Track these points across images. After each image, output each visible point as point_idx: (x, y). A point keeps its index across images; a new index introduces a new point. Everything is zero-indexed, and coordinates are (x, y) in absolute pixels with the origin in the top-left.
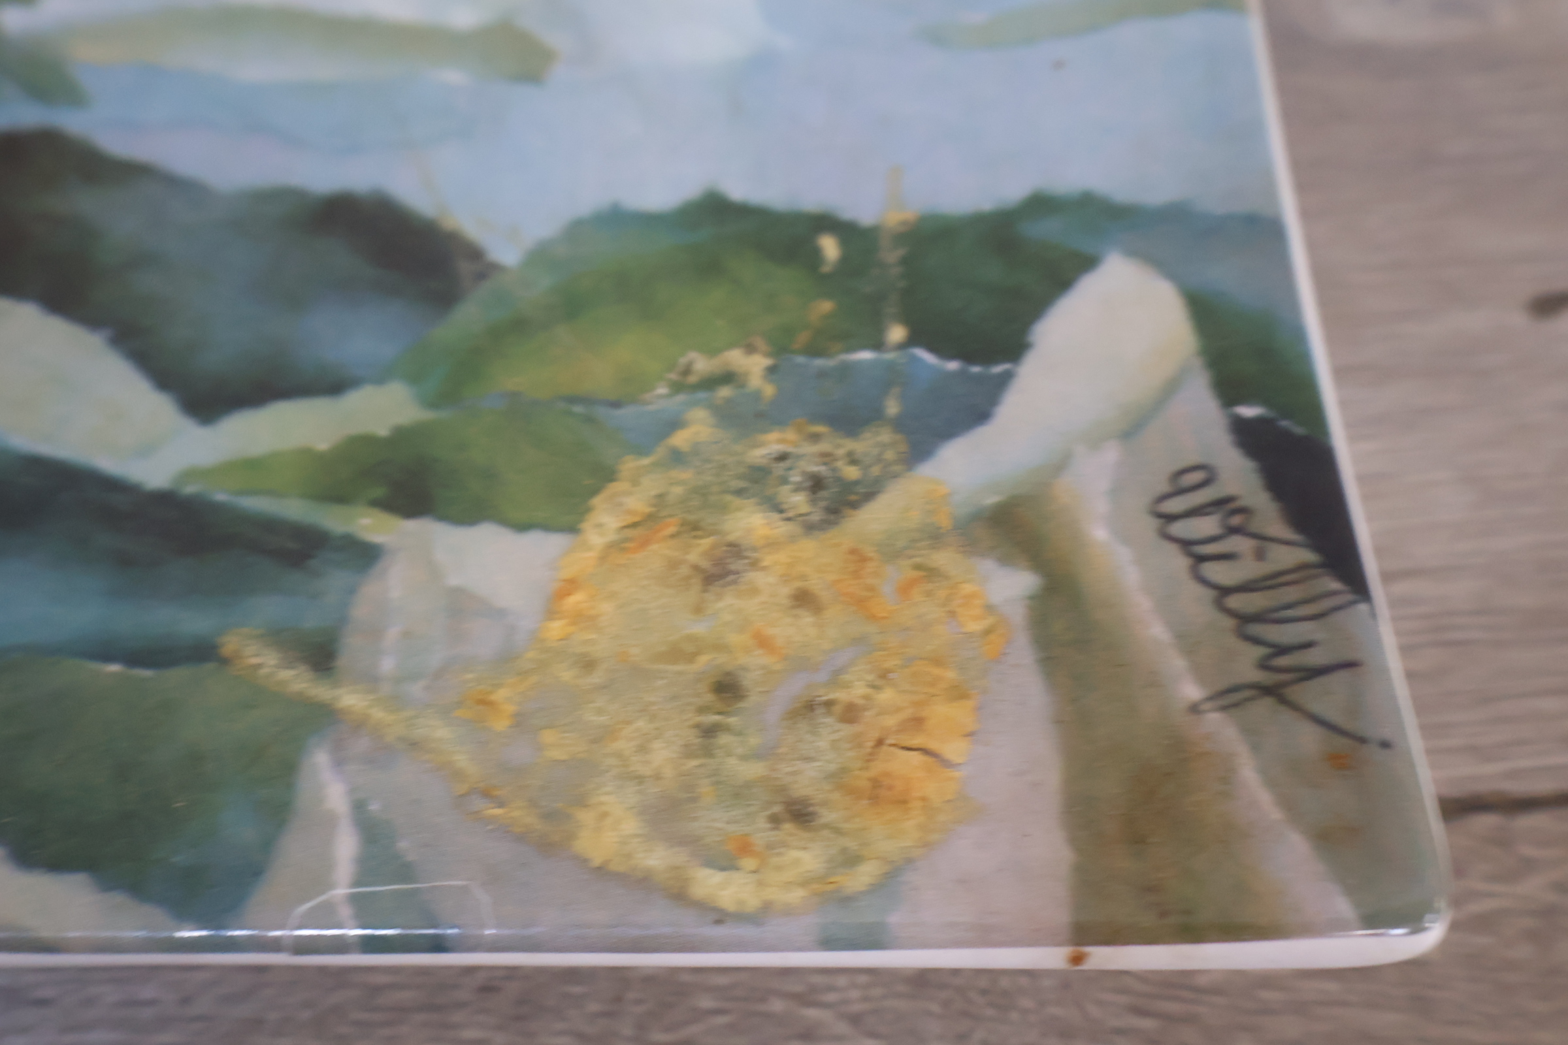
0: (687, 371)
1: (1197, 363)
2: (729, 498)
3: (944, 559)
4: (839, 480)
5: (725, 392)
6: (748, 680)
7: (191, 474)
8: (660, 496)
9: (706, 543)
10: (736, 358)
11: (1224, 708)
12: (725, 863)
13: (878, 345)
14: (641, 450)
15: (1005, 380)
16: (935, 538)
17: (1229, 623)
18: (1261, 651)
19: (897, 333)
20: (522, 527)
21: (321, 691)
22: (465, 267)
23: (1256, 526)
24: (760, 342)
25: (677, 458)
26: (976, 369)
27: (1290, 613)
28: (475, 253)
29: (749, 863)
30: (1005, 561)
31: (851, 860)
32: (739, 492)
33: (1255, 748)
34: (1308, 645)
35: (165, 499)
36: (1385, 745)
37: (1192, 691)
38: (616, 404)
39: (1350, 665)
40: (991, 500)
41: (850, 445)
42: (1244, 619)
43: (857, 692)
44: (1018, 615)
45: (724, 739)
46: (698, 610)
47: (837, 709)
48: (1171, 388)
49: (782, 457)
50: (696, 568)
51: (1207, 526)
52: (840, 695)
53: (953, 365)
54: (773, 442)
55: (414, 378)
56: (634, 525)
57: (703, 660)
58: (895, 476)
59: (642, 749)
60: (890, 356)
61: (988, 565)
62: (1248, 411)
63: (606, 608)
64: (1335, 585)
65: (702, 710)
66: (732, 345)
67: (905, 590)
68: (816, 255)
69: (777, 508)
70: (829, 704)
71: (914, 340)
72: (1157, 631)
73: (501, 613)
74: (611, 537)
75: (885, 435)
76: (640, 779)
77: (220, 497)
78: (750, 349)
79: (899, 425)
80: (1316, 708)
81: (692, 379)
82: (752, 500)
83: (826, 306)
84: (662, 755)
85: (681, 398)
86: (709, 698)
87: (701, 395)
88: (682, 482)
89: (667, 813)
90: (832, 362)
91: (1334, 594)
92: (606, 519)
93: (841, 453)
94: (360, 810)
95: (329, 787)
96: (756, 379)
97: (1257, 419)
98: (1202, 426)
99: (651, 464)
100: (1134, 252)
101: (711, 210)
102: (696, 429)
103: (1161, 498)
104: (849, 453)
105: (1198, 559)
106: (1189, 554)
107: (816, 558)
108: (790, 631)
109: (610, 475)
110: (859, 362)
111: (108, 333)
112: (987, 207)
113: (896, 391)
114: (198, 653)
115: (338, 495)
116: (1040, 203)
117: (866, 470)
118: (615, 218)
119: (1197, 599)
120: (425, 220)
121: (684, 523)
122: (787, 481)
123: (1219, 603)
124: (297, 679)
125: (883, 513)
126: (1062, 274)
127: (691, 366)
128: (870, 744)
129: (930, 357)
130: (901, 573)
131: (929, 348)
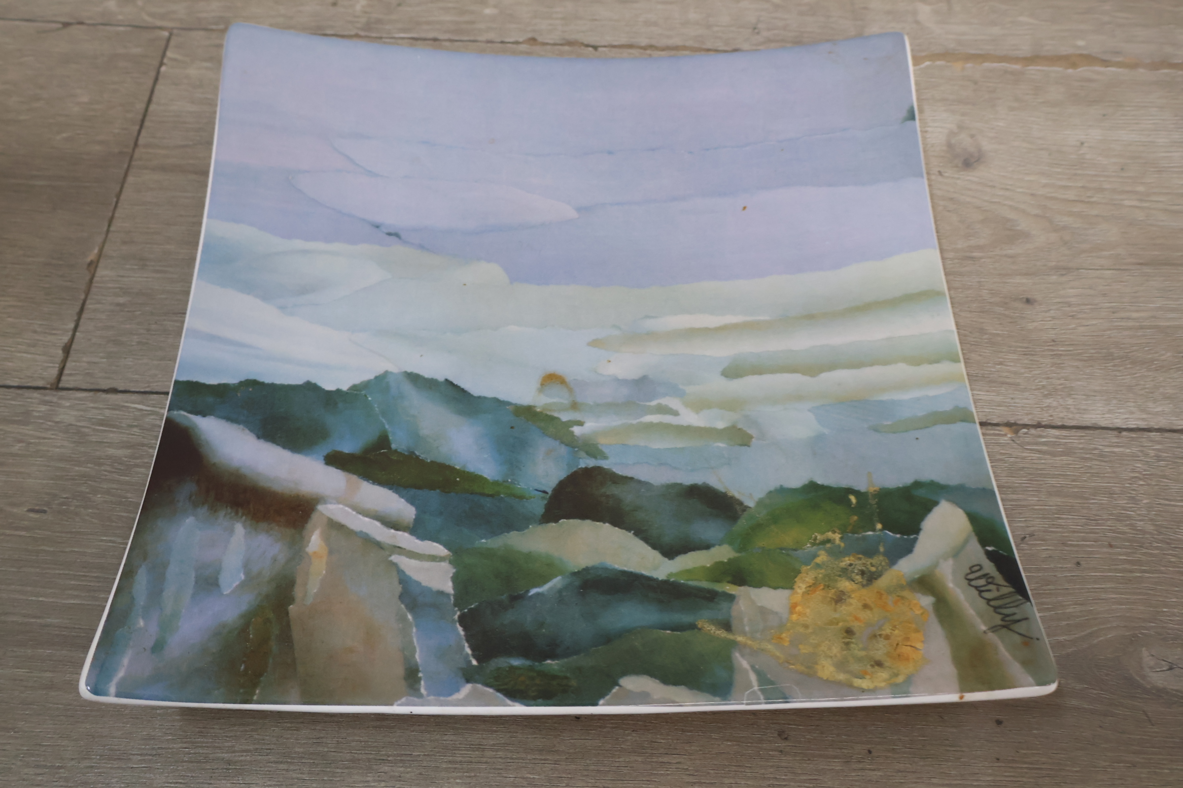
0: (815, 539)
1: (973, 534)
2: (837, 577)
3: (906, 593)
4: (870, 571)
5: (828, 545)
6: (855, 630)
7: (670, 575)
8: (816, 578)
9: (833, 591)
10: (830, 535)
11: (993, 632)
12: (861, 677)
13: (874, 530)
14: (806, 564)
15: (915, 540)
16: (902, 587)
17: (992, 609)
18: (1000, 617)
19: (879, 526)
20: (775, 588)
21: (730, 637)
22: (738, 508)
23: (996, 581)
24: (837, 530)
25: (818, 566)
26: (905, 537)
27: (1008, 606)
28: (741, 503)
29: (868, 677)
30: (924, 594)
31: (896, 675)
32: (840, 576)
33: (1003, 642)
34: (1014, 614)
35: (665, 582)
36: (1038, 639)
37: (983, 628)
38: (796, 550)
39: (1026, 619)
40: (916, 576)
41: (869, 561)
42: (996, 608)
43: (887, 630)
44: (930, 609)
45: (852, 645)
46: (835, 610)
47: (883, 636)
48: (966, 541)
49: (851, 565)
50: (831, 598)
51: (982, 582)
52: (883, 633)
53: (898, 536)
54: (847, 561)
55: (731, 543)
56: (810, 586)
57: (841, 624)
58: (886, 570)
59: (829, 649)
60: (877, 533)
61: (919, 595)
62: (990, 549)
63: (808, 611)
64: (1020, 598)
65: (843, 638)
66: (828, 531)
67: (896, 603)
68: (849, 501)
69: (852, 580)
70: (880, 635)
71: (885, 527)
72: (971, 612)
73: (776, 613)
74: (804, 590)
75: (881, 558)
76: (831, 657)
77: (682, 582)
78: (834, 532)
79: (886, 554)
80: (1017, 630)
81: (818, 541)
82: (844, 578)
83: (855, 518)
84: (836, 650)
85: (815, 547)
86: (845, 635)
87: (821, 546)
88: (821, 573)
89: (841, 665)
90: (860, 536)
91: (1020, 600)
92: (801, 585)
93: (868, 563)
94: (753, 667)
95: (742, 662)
96: (837, 542)
97: (993, 551)
98: (976, 553)
99: (810, 568)
100: (948, 500)
101: (812, 487)
102: (822, 557)
103: (967, 574)
104: (871, 564)
105: (981, 592)
106: (978, 590)
107: (867, 595)
108: (865, 615)
109: (799, 572)
110: (869, 535)
111: (632, 532)
112: (901, 486)
113: (881, 544)
114: (692, 627)
115: (718, 580)
116: (917, 484)
117: (877, 568)
118: (782, 491)
119: (982, 603)
120: (722, 493)
121: (825, 585)
122: (854, 572)
123: (988, 604)
124: (722, 634)
125: (883, 582)
126: (928, 507)
127: (816, 537)
128: (895, 645)
129: (891, 534)
130: (893, 598)
131: (890, 531)
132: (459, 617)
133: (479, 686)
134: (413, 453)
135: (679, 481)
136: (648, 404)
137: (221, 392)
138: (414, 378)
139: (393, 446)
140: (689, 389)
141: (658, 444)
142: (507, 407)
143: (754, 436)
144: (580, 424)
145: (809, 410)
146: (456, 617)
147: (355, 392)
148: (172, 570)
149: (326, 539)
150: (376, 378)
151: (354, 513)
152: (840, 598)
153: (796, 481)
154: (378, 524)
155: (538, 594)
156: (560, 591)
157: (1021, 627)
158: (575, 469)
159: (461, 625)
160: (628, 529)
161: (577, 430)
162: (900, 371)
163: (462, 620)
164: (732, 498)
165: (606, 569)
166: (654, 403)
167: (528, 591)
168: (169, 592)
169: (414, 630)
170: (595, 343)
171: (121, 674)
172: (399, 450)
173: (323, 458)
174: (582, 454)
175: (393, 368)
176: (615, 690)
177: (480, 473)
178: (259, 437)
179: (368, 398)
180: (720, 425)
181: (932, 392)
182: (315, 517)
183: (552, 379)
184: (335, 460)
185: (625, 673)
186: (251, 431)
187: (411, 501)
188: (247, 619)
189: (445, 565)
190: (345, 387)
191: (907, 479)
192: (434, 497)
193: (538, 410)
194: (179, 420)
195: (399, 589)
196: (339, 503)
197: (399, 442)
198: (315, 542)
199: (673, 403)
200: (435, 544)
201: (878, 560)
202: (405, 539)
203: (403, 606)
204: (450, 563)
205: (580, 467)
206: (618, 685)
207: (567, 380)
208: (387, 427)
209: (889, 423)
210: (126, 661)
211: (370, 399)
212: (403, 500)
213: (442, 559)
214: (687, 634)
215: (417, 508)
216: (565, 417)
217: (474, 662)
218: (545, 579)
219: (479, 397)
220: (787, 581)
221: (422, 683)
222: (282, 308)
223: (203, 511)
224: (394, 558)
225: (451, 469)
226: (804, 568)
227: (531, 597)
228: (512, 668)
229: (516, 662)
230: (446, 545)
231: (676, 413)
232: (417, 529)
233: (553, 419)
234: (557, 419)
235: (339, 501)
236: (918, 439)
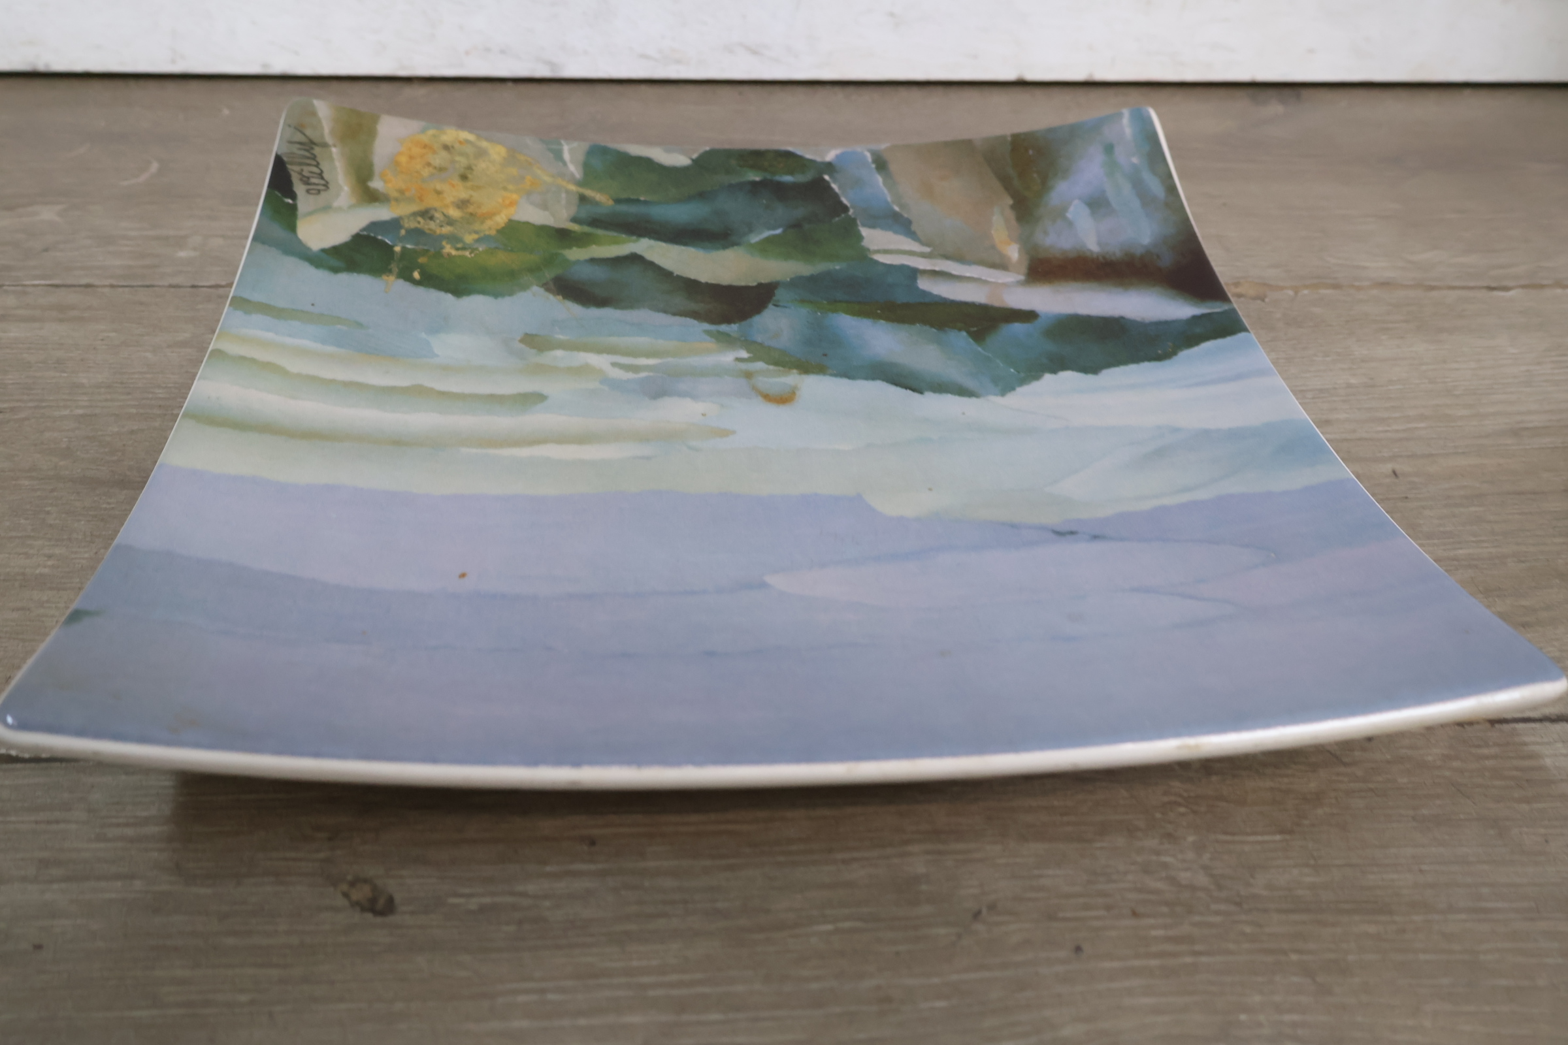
1: (299, 216)
3: (394, 194)
4: (424, 219)
5: (459, 245)
6: (457, 179)
7: (635, 241)
8: (482, 224)
9: (468, 210)
10: (454, 252)
11: (327, 144)
12: (467, 142)
13: (404, 248)
14: (488, 236)
15: (361, 230)
16: (397, 200)
17: (318, 159)
19: (397, 249)
20: (527, 223)
21: (582, 191)
22: (553, 288)
23: (299, 176)
24: (445, 256)
25: (476, 232)
26: (372, 235)
27: (301, 157)
28: (548, 290)
29: (460, 139)
30: (376, 190)
31: (434, 136)
32: (457, 221)
33: (322, 135)
35: (641, 236)
36: (289, 126)
38: (496, 248)
40: (377, 204)
41: (418, 226)
42: (313, 159)
43: (426, 172)
44: (377, 178)
45: (465, 166)
46: (471, 196)
47: (433, 166)
48: (310, 214)
49: (441, 226)
50: (471, 205)
51: (313, 180)
52: (431, 169)
53: (380, 237)
54: (447, 230)
55: (567, 261)
56: (491, 218)
57: (469, 185)
58: (407, 216)
59: (488, 167)
60: (401, 245)
61: (382, 191)
62: (290, 201)
63: (499, 199)
64: (285, 160)
65: (471, 173)
66: (455, 256)
67: (408, 189)
68: (421, 274)
69: (444, 215)
70: (435, 168)
71: (392, 247)
72: (338, 164)
73: (531, 204)
74: (498, 216)
75: (406, 225)
76: (489, 162)
77: (624, 236)
78: (449, 254)
79: (401, 227)
80: (303, 136)
81: (470, 251)
82: (453, 218)
83: (420, 260)
84: (483, 165)
85: (475, 247)
86: (469, 176)
87: (468, 247)
88: (475, 226)
89: (481, 153)
90: (421, 247)
91: (287, 158)
92: (500, 220)
93: (422, 225)
94: (565, 164)
95: (575, 170)
96: (448, 247)
97: (287, 199)
98: (304, 202)
99: (485, 232)
100: (307, 248)
101: (458, 292)
102: (470, 238)
103: (325, 190)
105: (320, 174)
106: (322, 177)
107: (434, 202)
108: (444, 188)
109: (498, 231)
110: (412, 245)
111: (673, 275)
112: (355, 274)
113: (401, 236)
114: (618, 201)
115: (587, 235)
116: (336, 270)
117: (414, 219)
118: (496, 295)
119: (325, 166)
120: (568, 299)
121: (475, 216)
122: (441, 221)
123: (318, 163)
124: (588, 193)
125: (414, 208)
126: (335, 252)
127: (470, 253)
128: (424, 157)
129: (387, 241)
130: (407, 194)
131: (387, 243)
132: (848, 211)
133: (819, 159)
134: (939, 330)
135: (618, 311)
136: (651, 375)
137: (1192, 341)
138: (964, 393)
139: (964, 334)
140: (593, 386)
141: (643, 341)
142: (835, 372)
143: (516, 342)
144: (738, 360)
145: (437, 356)
146: (852, 211)
147: (1032, 374)
148: (1136, 203)
149: (1003, 256)
150: (1013, 389)
151: (983, 279)
152: (462, 204)
153: (477, 301)
154: (954, 272)
155: (774, 228)
156: (751, 232)
157: (299, 137)
158: (744, 323)
159: (845, 205)
160: (679, 278)
162: (295, 366)
163: (845, 209)
164: (556, 295)
165: (704, 248)
166: (643, 374)
167: (784, 231)
168: (1127, 189)
169: (889, 199)
170: (724, 433)
171: (1126, 122)
172: (957, 331)
173: (1041, 315)
174: (735, 335)
175: (994, 399)
176: (695, 156)
177: (855, 318)
178: (1122, 318)
179: (1016, 371)
180: (559, 353)
181: (270, 335)
182: (1024, 268)
183: (784, 398)
184: (1024, 316)
185: (687, 168)
186: (1131, 321)
187: (925, 293)
188: (1046, 189)
189: (873, 247)
190: (1049, 376)
191: (344, 277)
192: (901, 297)
193: (794, 371)
194: (1218, 304)
195: (914, 227)
196: (1003, 283)
197: (959, 338)
198: (1013, 252)
199: (618, 375)
200: (888, 263)
201: (409, 225)
202: (922, 264)
203: (906, 216)
204: (868, 250)
205: (736, 325)
206: (693, 160)
207: (760, 399)
208: (980, 349)
209: (339, 327)
211: (1012, 370)
212: (935, 293)
213: (878, 252)
214: (624, 196)
215: (918, 288)
216: (760, 365)
217: (827, 177)
218: (769, 240)
219: (873, 379)
220: (513, 229)
221: (870, 160)
222: (1175, 430)
223: (1139, 252)
224: (927, 250)
225: (888, 319)
226: (493, 233)
227: (781, 228)
228: (791, 173)
229: (788, 178)
230: (877, 262)
231: (617, 365)
232: (914, 273)
233: (776, 363)
234: (768, 363)
235: (1005, 285)
236: (313, 305)
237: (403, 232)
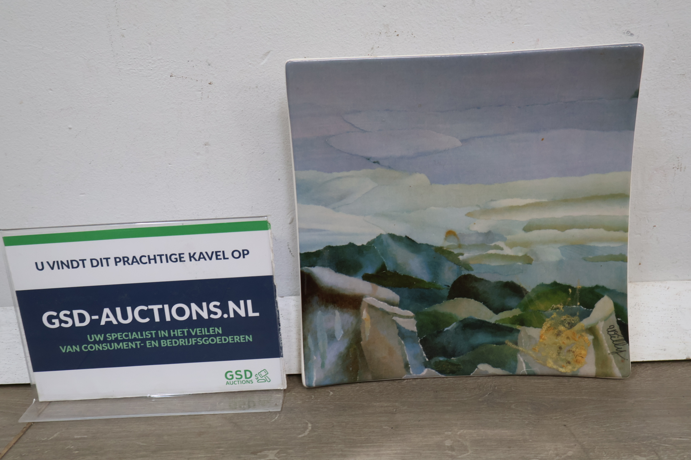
1: (614, 312)
3: (583, 334)
4: (572, 323)
5: (558, 310)
6: (562, 347)
7: (497, 321)
8: (551, 324)
9: (557, 330)
10: (559, 306)
11: (612, 354)
12: (562, 367)
13: (576, 305)
14: (548, 317)
15: (592, 311)
16: (583, 331)
17: (614, 345)
18: (616, 348)
19: (578, 304)
20: (535, 327)
21: (517, 347)
22: (524, 292)
23: (618, 334)
24: (562, 304)
25: (553, 319)
26: (588, 310)
27: (620, 344)
28: (525, 290)
29: (564, 368)
30: (590, 334)
31: (574, 368)
32: (560, 324)
33: (615, 359)
34: (622, 348)
35: (494, 324)
36: (627, 360)
37: (609, 352)
38: (545, 311)
39: (625, 351)
40: (589, 327)
41: (573, 318)
42: (615, 345)
43: (574, 349)
44: (591, 341)
45: (560, 354)
46: (556, 338)
48: (611, 315)
49: (565, 320)
50: (556, 334)
51: (613, 333)
53: (585, 309)
54: (564, 318)
55: (520, 308)
56: (548, 328)
57: (558, 345)
58: (578, 323)
59: (552, 355)
60: (577, 307)
61: (588, 335)
62: (619, 319)
63: (546, 338)
64: (625, 342)
65: (558, 351)
66: (558, 304)
67: (579, 338)
68: (568, 291)
69: (564, 326)
70: (571, 351)
71: (580, 305)
72: (606, 345)
73: (535, 338)
74: (546, 329)
75: (577, 317)
76: (552, 358)
77: (501, 324)
78: (561, 305)
79: (579, 316)
80: (620, 355)
81: (554, 308)
83: (570, 299)
84: (554, 356)
85: (552, 311)
86: (559, 349)
87: (555, 310)
88: (553, 322)
89: (555, 362)
90: (571, 307)
91: (625, 343)
92: (545, 327)
93: (572, 319)
94: (524, 361)
95: (521, 358)
96: (561, 309)
97: (620, 320)
98: (613, 320)
99: (550, 320)
100: (608, 296)
101: (555, 284)
102: (555, 315)
103: (608, 329)
104: (573, 320)
105: (611, 337)
106: (610, 336)
107: (569, 333)
108: (566, 341)
109: (545, 321)
110: (574, 307)
111: (482, 303)
112: (590, 286)
113: (578, 312)
114: (503, 343)
115: (514, 323)
116: (597, 287)
117: (575, 322)
118: (542, 285)
119: (611, 341)
120: (518, 285)
121: (554, 328)
122: (566, 323)
123: (613, 342)
124: (514, 346)
125: (577, 328)
126: (599, 297)
127: (553, 306)
128: (576, 356)
129: (582, 307)
130: (579, 335)
131: (582, 306)
132: (420, 341)
133: (430, 369)
134: (396, 272)
135: (501, 280)
136: (490, 245)
137: (318, 254)
138: (392, 236)
139: (388, 269)
140: (509, 237)
141: (494, 263)
142: (432, 248)
143: (534, 259)
144: (462, 254)
145: (559, 248)
146: (419, 341)
147: (370, 245)
148: (319, 334)
149: (368, 313)
150: (377, 237)
151: (377, 300)
152: (558, 334)
153: (548, 281)
154: (386, 304)
155: (447, 330)
156: (455, 329)
157: (622, 354)
158: (460, 276)
159: (421, 344)
160: (481, 302)
161: (461, 258)
162: (601, 232)
163: (421, 342)
164: (522, 288)
165: (472, 319)
166: (493, 244)
167: (444, 329)
168: (320, 344)
169: (405, 347)
170: (469, 215)
171: (315, 379)
172: (390, 271)
173: (361, 277)
174: (463, 269)
175: (384, 233)
176: (476, 370)
177: (422, 279)
178: (336, 272)
179: (375, 248)
180: (520, 254)
181: (612, 245)
182: (363, 304)
183: (450, 234)
184: (367, 278)
185: (479, 363)
186: (333, 269)
187: (397, 293)
188: (348, 349)
189: (413, 320)
190: (365, 244)
191: (593, 284)
192: (405, 291)
193: (445, 249)
194: (305, 271)
195: (397, 331)
196: (371, 297)
197: (390, 267)
198: (365, 314)
199: (501, 244)
200: (408, 311)
201: (576, 318)
202: (397, 310)
203: (400, 338)
204: (415, 319)
205: (462, 275)
206: (477, 367)
207: (457, 233)
208: (384, 260)
209: (591, 257)
210: (315, 374)
211: (376, 248)
212: (394, 293)
213: (411, 317)
214: (501, 346)
215: (400, 297)
216: (456, 252)
217: (427, 360)
218: (449, 324)
219: (420, 244)
220: (539, 325)
221: (411, 369)
222: (334, 209)
223: (323, 307)
224: (394, 318)
225: (411, 278)
227: (445, 331)
228: (440, 361)
229: (441, 359)
230: (413, 311)
231: (502, 249)
232: (401, 305)
233: (451, 253)
234: (453, 253)
235: (370, 296)
236: (601, 266)
237: (578, 314)
